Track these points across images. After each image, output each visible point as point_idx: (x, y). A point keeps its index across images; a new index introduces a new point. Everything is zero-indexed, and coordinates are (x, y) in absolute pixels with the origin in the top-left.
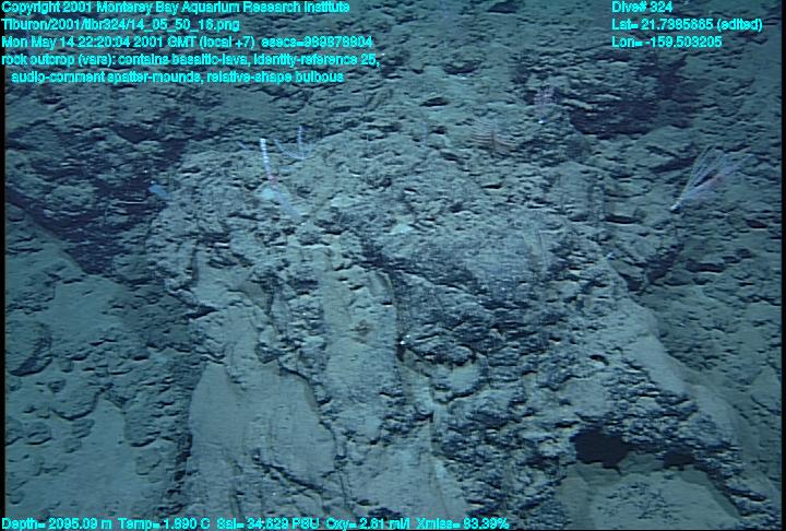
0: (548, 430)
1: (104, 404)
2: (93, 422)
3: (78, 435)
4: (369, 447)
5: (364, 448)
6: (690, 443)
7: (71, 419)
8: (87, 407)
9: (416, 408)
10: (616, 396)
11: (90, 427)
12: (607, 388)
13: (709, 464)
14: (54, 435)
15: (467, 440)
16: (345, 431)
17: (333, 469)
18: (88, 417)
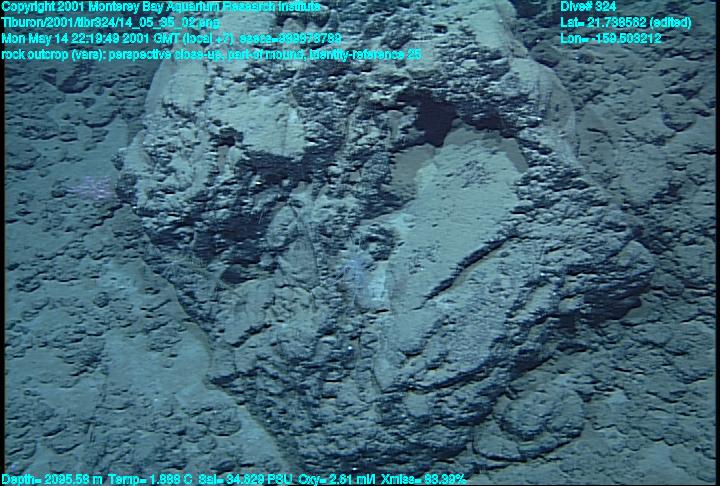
0: (379, 82)
1: (118, 121)
2: (107, 132)
3: (96, 139)
4: (232, 82)
5: (228, 82)
6: (497, 98)
7: (92, 126)
8: (105, 120)
9: (284, 65)
10: (446, 58)
11: (104, 135)
12: (438, 50)
13: (509, 118)
14: (79, 138)
15: (311, 84)
16: (215, 67)
17: (203, 99)
18: (106, 128)
